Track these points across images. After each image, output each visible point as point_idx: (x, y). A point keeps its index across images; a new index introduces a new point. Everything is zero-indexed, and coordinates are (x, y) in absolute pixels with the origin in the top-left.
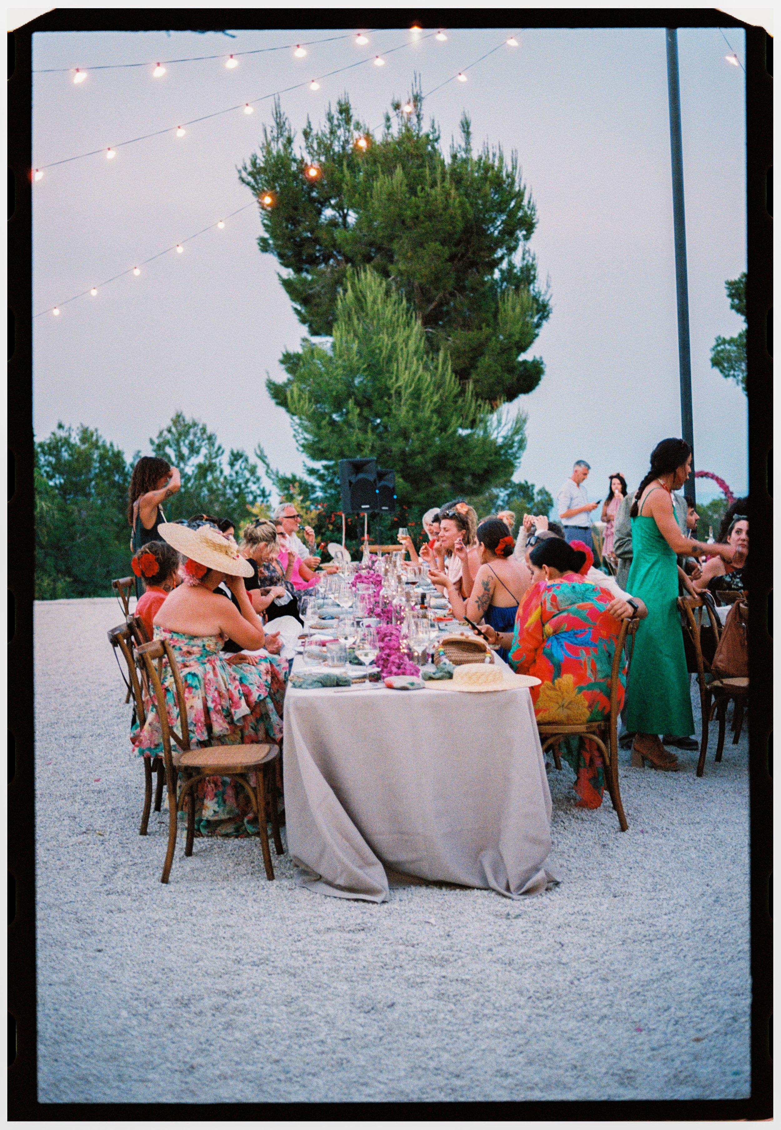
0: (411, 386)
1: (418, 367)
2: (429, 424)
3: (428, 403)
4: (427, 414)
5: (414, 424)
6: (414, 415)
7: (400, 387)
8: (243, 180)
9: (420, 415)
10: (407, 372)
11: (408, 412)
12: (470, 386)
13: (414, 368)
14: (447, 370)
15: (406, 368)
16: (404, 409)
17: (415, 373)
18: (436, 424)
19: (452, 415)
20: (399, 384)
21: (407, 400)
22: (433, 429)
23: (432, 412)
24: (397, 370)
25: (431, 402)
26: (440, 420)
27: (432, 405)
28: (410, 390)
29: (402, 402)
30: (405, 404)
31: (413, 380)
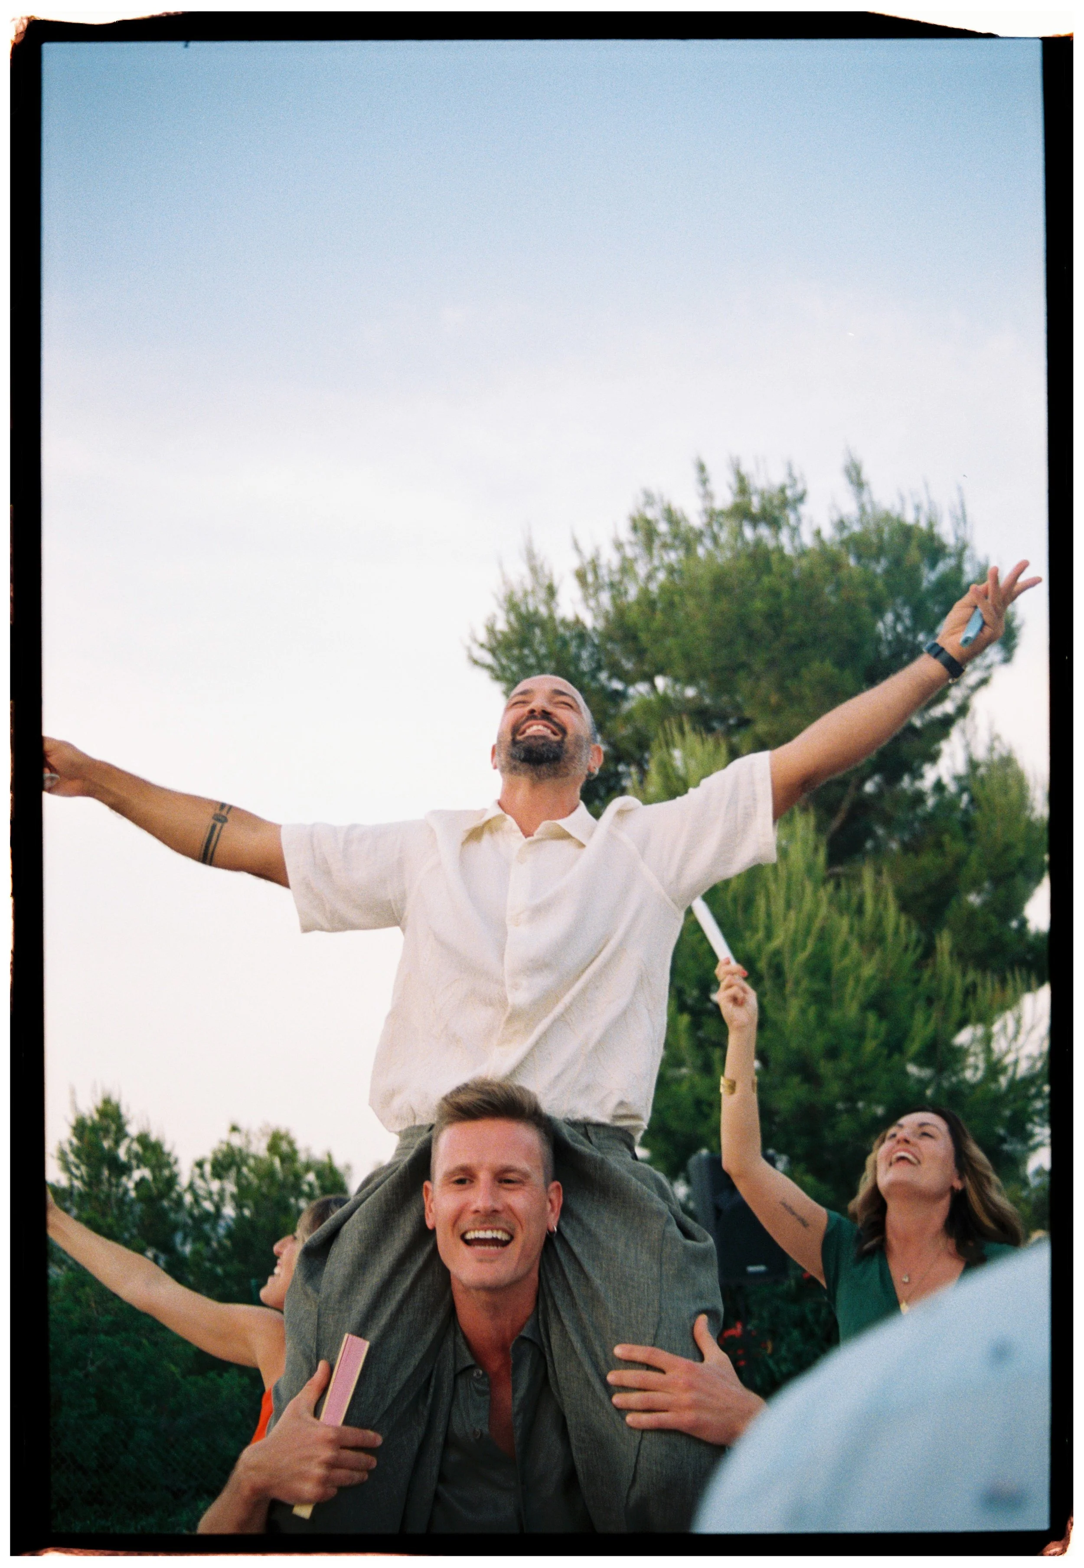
0: (804, 948)
1: (817, 903)
2: (861, 1036)
3: (851, 983)
4: (852, 1010)
5: (821, 1040)
6: (822, 1020)
7: (777, 953)
8: (476, 662)
9: (834, 1016)
10: (792, 914)
11: (803, 1011)
12: (945, 942)
13: (808, 904)
14: (886, 904)
15: (788, 905)
16: (794, 1005)
17: (811, 918)
18: (875, 1036)
19: (912, 1010)
20: (776, 943)
21: (797, 983)
22: (870, 1045)
23: (865, 1007)
24: (769, 915)
25: (858, 980)
26: (884, 1027)
27: (860, 990)
28: (802, 957)
29: (789, 988)
30: (795, 993)
31: (808, 932)
